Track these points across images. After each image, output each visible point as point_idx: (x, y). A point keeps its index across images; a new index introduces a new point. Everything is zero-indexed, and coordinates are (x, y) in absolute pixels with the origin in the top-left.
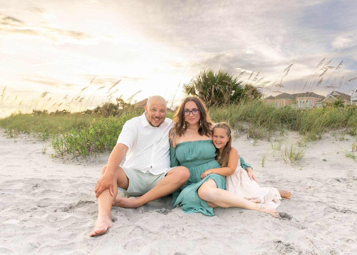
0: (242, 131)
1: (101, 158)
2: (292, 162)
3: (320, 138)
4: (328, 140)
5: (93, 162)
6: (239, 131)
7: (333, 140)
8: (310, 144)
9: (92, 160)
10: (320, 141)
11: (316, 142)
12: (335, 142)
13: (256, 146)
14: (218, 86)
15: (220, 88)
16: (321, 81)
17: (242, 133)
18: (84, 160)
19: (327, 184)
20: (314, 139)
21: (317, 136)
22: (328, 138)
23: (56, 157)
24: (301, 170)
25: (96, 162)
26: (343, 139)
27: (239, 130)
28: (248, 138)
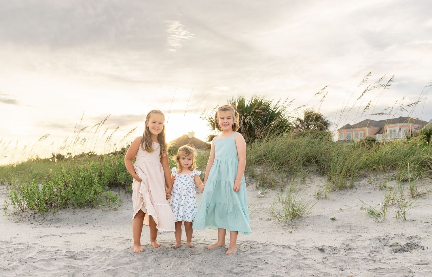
0: (253, 178)
1: (59, 216)
2: (286, 222)
3: (352, 187)
4: (364, 188)
5: (50, 220)
6: (250, 178)
7: (370, 189)
8: (334, 195)
9: (49, 218)
10: (352, 190)
11: (344, 193)
12: (372, 191)
13: (262, 199)
14: (248, 118)
15: (250, 119)
16: (369, 105)
17: (253, 180)
18: (41, 218)
19: (300, 255)
20: (342, 188)
21: (348, 184)
22: (364, 185)
23: (16, 214)
24: (290, 234)
25: (53, 221)
26: (385, 187)
27: (250, 176)
28: (257, 187)
